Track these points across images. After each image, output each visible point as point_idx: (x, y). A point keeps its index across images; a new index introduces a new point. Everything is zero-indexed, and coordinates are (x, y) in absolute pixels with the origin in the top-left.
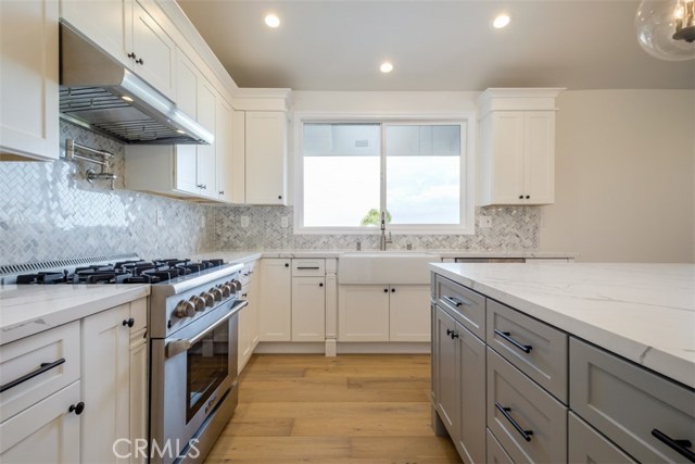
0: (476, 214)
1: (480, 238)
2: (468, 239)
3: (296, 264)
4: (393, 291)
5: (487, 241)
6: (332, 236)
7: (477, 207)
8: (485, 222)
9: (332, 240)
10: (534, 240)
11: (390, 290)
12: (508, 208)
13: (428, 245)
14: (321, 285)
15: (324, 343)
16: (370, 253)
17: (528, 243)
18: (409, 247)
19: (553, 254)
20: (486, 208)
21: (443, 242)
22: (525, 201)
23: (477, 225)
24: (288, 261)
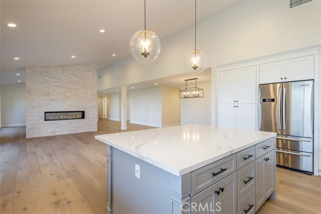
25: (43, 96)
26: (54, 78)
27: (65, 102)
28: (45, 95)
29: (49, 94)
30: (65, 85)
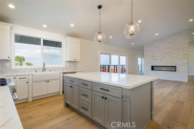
0: (65, 63)
1: (66, 68)
2: (64, 68)
3: (18, 77)
4: (48, 81)
5: (68, 68)
6: (26, 68)
7: (65, 61)
8: (67, 64)
9: (26, 70)
10: (76, 68)
11: (47, 81)
12: (72, 62)
13: (54, 70)
14: (27, 82)
15: (28, 98)
16: (40, 73)
17: (75, 68)
18: (51, 71)
19: (80, 71)
20: (68, 61)
21: (58, 69)
22: (75, 60)
23: (65, 65)
24: (15, 77)
25: (151, 57)
26: (157, 48)
27: (162, 60)
28: (152, 57)
29: (154, 56)
30: (163, 50)
